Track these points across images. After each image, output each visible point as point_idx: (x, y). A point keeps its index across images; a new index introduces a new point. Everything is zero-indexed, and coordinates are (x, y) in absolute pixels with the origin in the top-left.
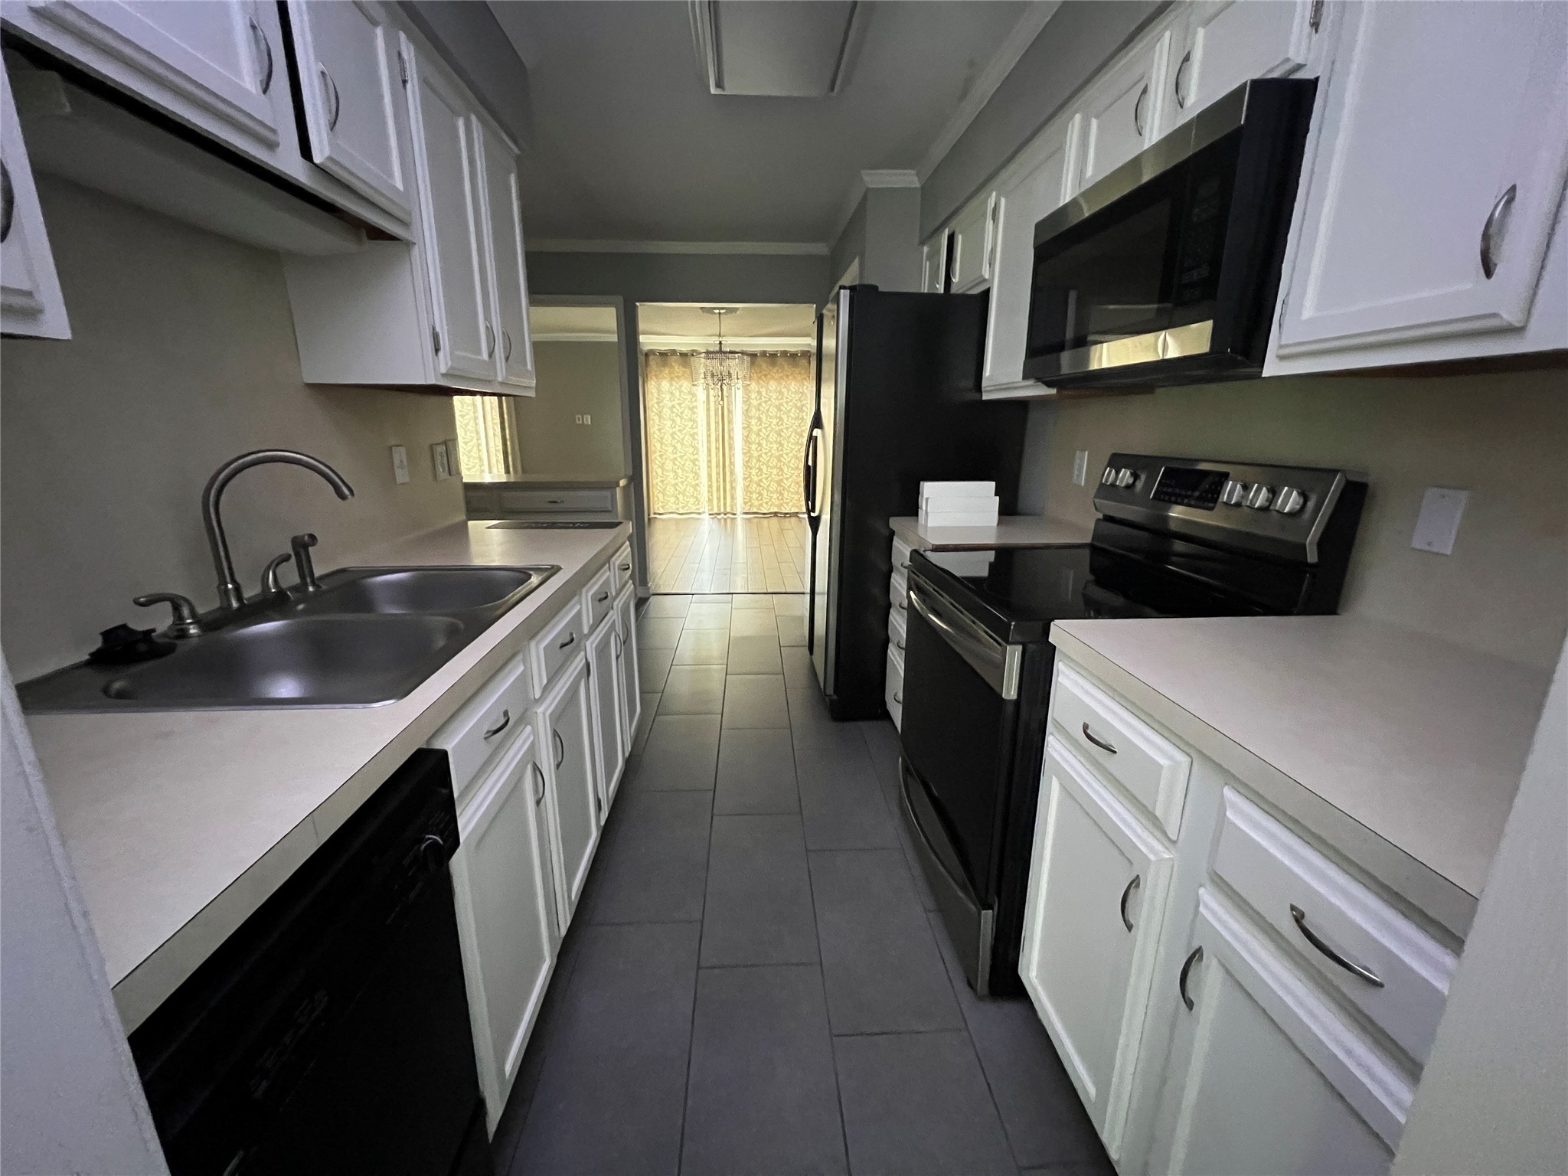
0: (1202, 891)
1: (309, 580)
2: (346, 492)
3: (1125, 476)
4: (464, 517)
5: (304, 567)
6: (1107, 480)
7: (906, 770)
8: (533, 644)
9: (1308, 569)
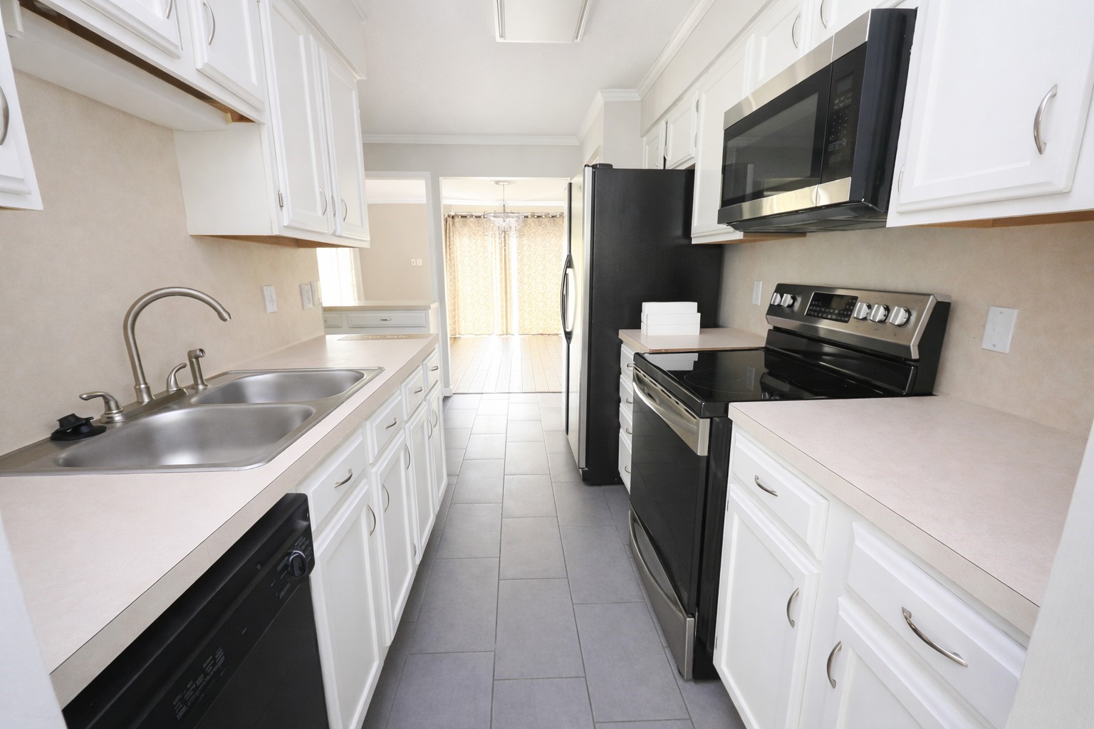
0: (840, 599)
1: (199, 381)
2: (226, 316)
3: (787, 299)
4: (323, 333)
5: (196, 372)
6: (774, 302)
7: (634, 520)
8: (368, 423)
9: (912, 363)
